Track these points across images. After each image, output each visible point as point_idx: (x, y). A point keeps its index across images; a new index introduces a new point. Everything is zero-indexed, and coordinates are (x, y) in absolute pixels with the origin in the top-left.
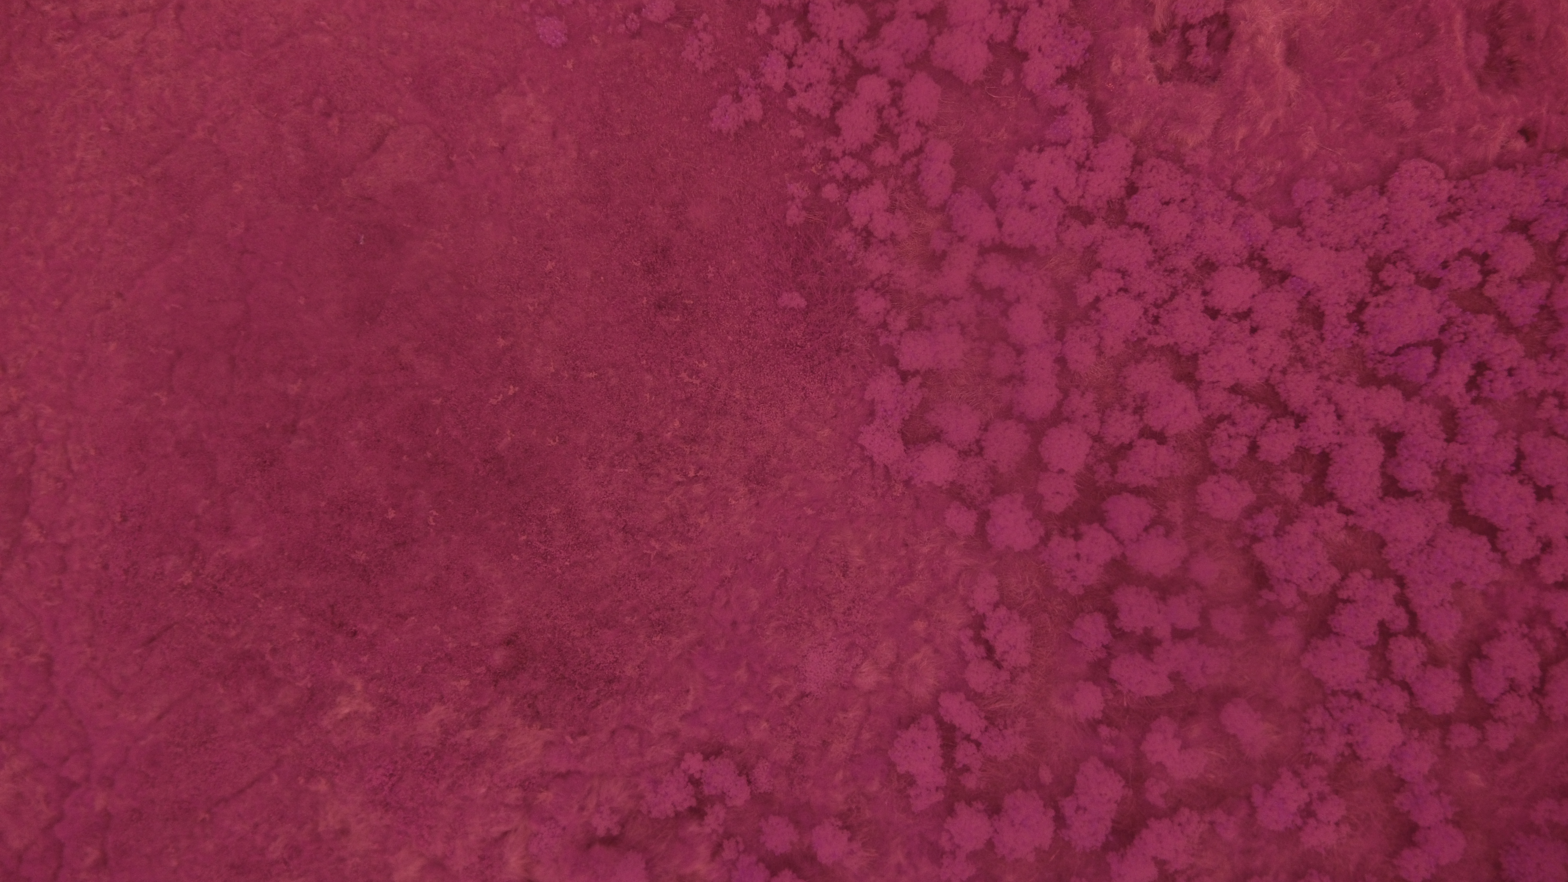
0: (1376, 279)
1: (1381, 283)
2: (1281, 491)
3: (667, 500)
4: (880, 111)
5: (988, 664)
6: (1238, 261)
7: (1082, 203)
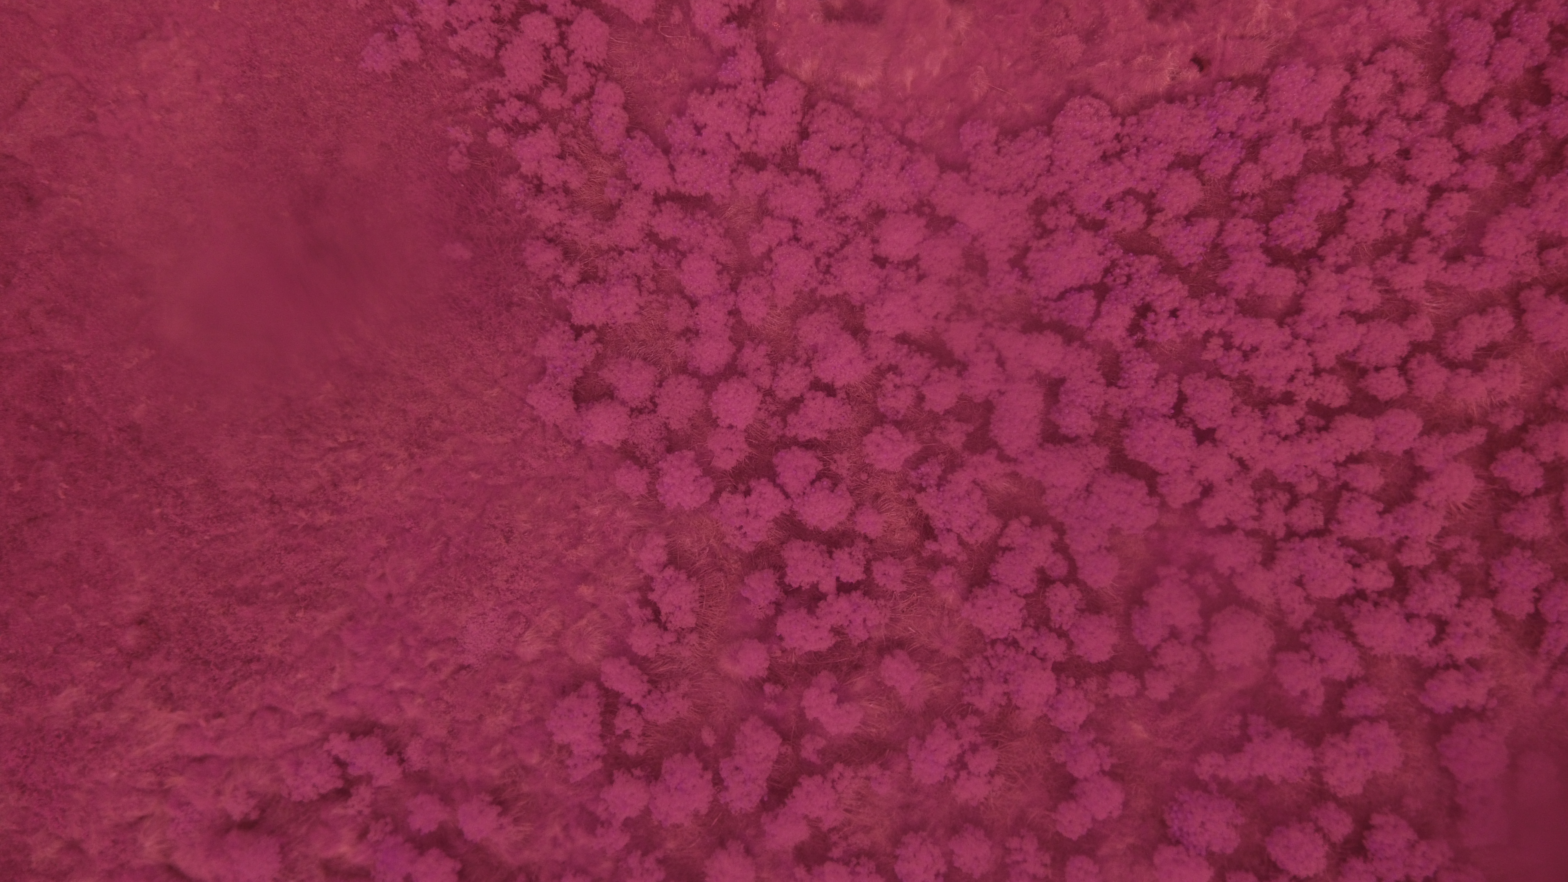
0: (1039, 224)
1: (1044, 227)
2: (944, 441)
3: (317, 466)
4: (547, 50)
5: (653, 626)
6: (905, 207)
7: (755, 149)
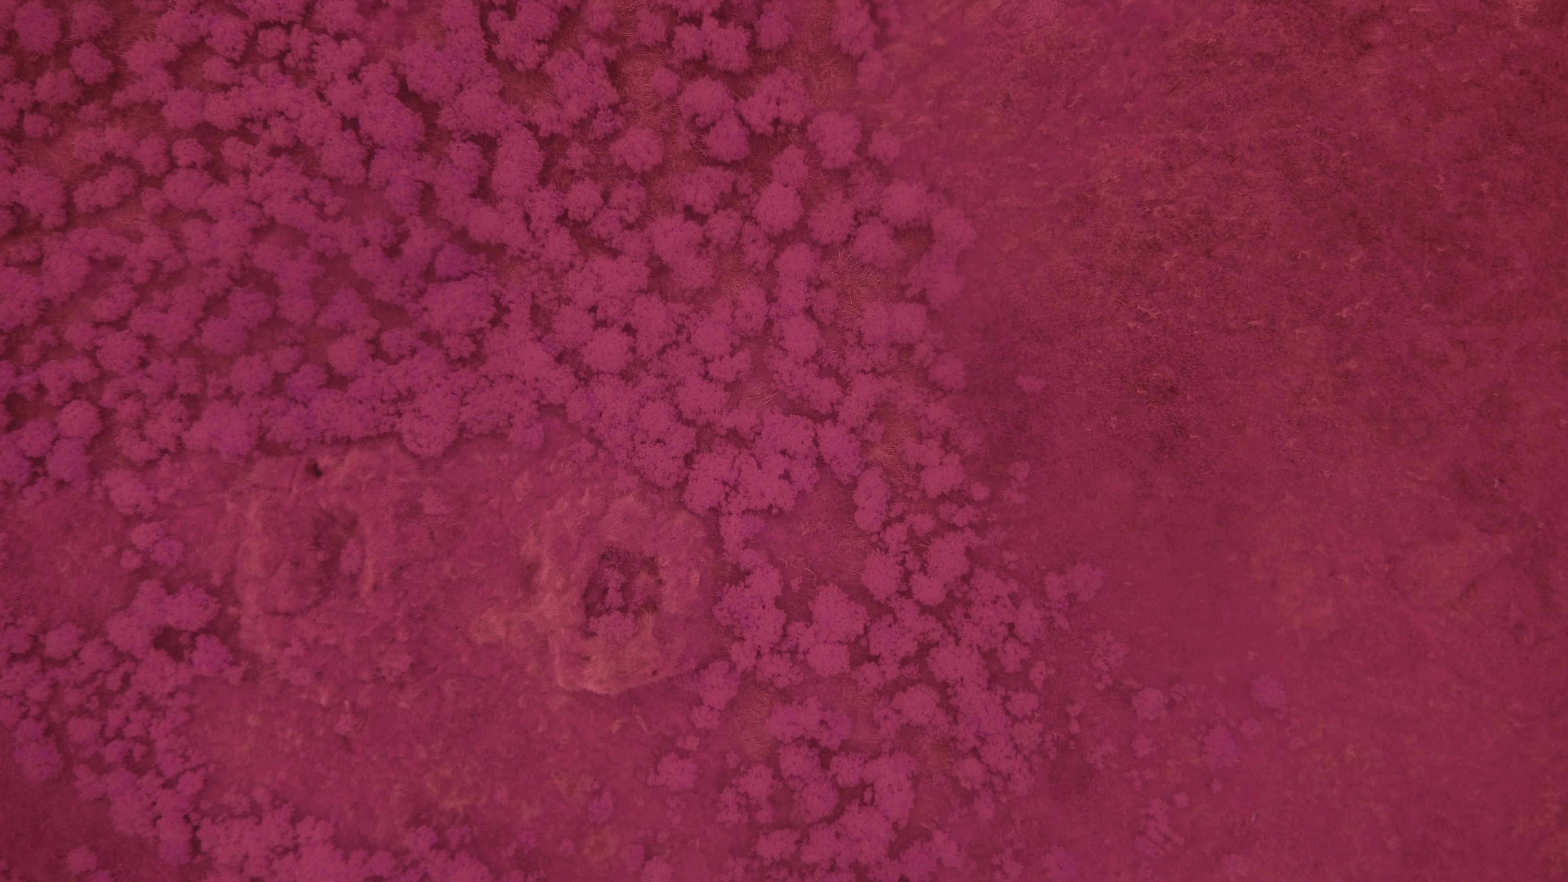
0: (479, 344)
1: (475, 341)
2: (587, 151)
4: (923, 569)
6: (601, 376)
7: (736, 451)
